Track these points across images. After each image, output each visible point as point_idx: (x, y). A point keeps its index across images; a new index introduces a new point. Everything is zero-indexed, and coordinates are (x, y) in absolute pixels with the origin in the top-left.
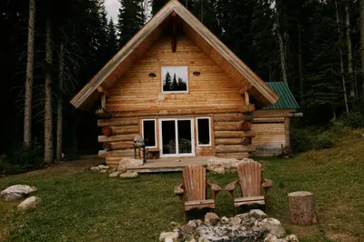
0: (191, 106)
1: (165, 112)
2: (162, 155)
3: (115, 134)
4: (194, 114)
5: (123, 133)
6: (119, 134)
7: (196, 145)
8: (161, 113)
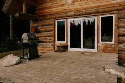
0: (95, 5)
1: (72, 13)
2: (70, 49)
3: (40, 32)
4: (97, 13)
5: (45, 31)
6: (43, 32)
7: (98, 42)
8: (69, 14)
